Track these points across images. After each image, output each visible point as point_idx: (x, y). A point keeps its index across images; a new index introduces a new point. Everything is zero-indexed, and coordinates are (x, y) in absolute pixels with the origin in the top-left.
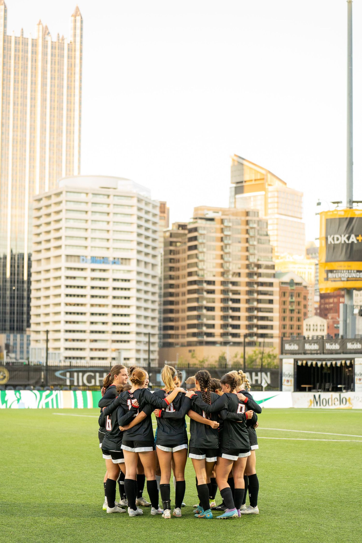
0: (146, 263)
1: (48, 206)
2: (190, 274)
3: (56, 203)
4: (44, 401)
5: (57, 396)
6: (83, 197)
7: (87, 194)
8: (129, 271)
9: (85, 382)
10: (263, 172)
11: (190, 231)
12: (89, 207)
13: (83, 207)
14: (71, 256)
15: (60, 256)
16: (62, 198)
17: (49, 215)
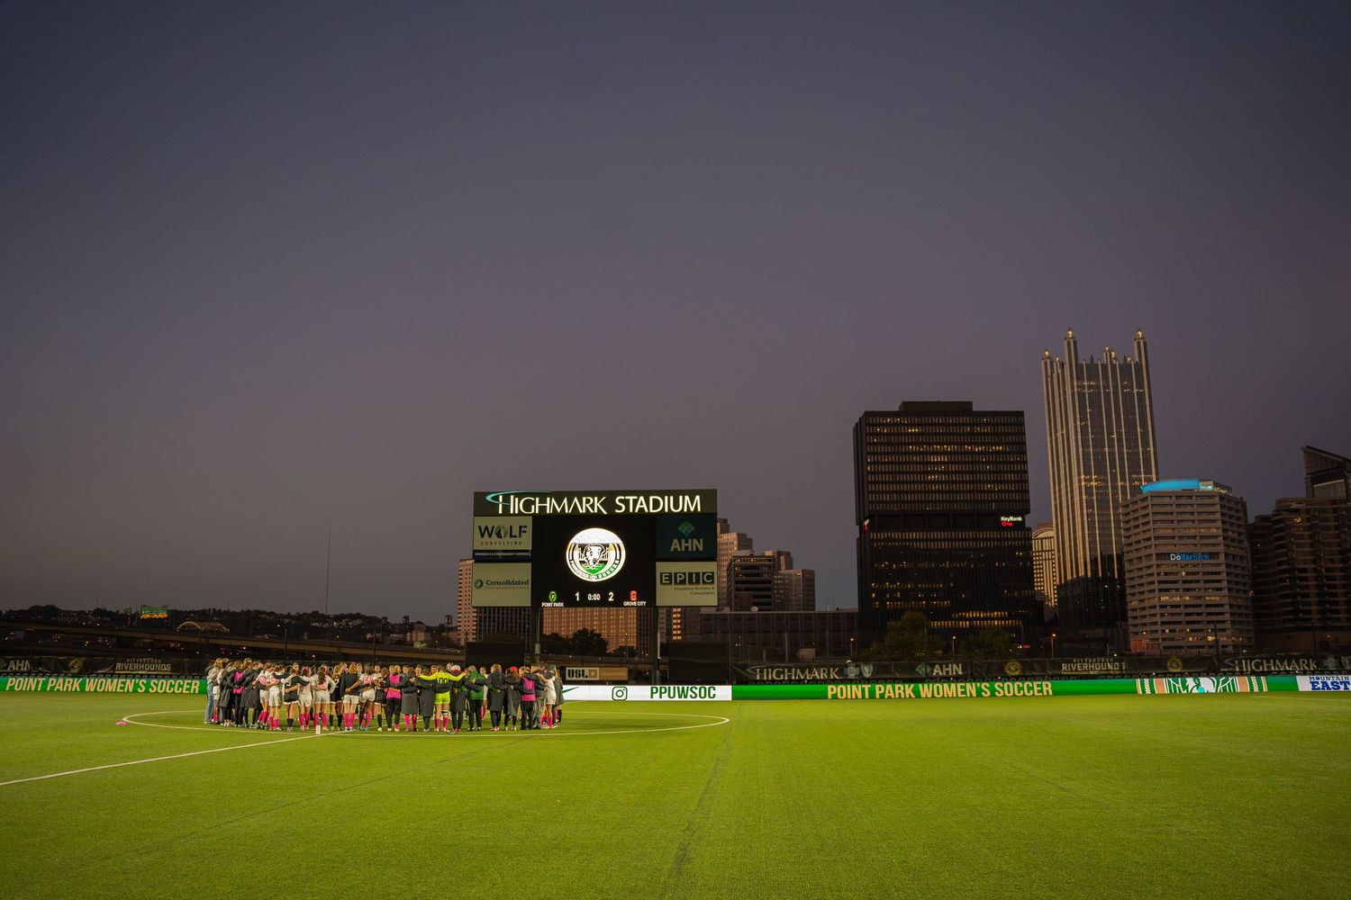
0: (1234, 556)
1: (1134, 511)
2: (1280, 564)
3: (1142, 508)
4: (1220, 687)
5: (1232, 681)
6: (1167, 500)
7: (1171, 497)
8: (1218, 565)
9: (1254, 668)
10: (1340, 460)
11: (1276, 522)
12: (1173, 509)
13: (1168, 509)
14: (1161, 554)
15: (1151, 555)
16: (1149, 502)
17: (1137, 519)
